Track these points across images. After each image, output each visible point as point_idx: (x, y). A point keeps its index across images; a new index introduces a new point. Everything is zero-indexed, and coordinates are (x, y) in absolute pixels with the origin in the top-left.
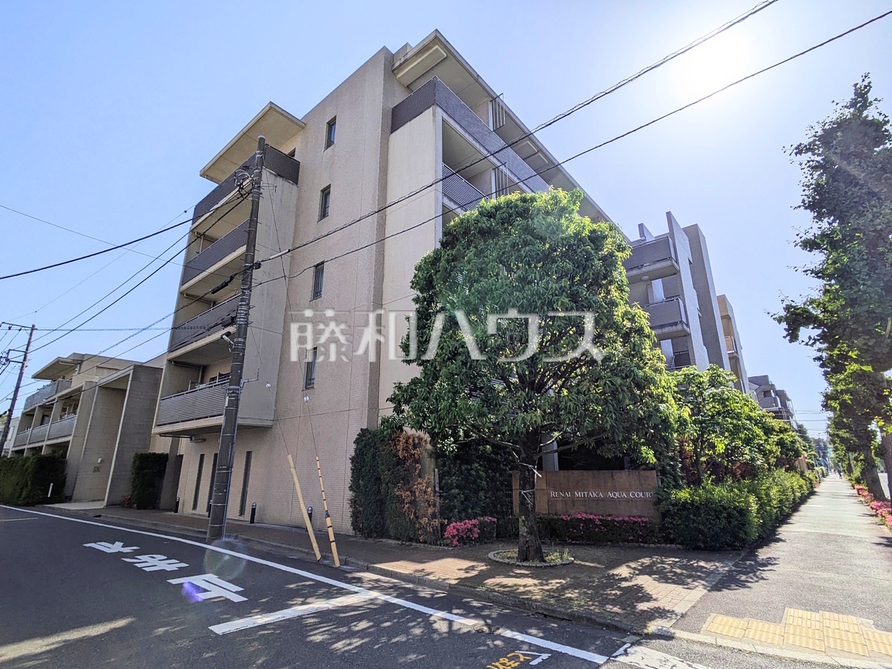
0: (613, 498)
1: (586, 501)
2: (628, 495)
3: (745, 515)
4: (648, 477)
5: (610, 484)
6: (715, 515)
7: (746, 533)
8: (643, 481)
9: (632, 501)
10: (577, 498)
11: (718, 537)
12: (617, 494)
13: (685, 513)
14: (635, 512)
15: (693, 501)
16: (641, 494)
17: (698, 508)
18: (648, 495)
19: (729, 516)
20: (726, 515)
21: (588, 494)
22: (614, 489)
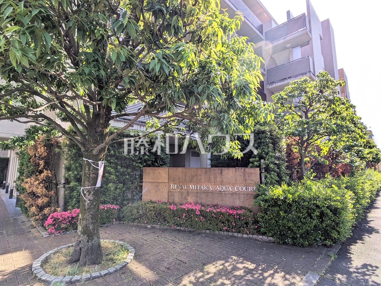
0: (220, 191)
1: (197, 193)
2: (233, 188)
3: (340, 213)
4: (251, 173)
5: (219, 179)
6: (307, 212)
7: (339, 233)
8: (247, 177)
9: (236, 194)
10: (192, 190)
11: (308, 234)
12: (224, 188)
13: (276, 209)
14: (238, 203)
15: (286, 198)
16: (244, 189)
17: (290, 205)
18: (250, 189)
19: (322, 215)
20: (318, 214)
21: (200, 187)
22: (222, 183)
